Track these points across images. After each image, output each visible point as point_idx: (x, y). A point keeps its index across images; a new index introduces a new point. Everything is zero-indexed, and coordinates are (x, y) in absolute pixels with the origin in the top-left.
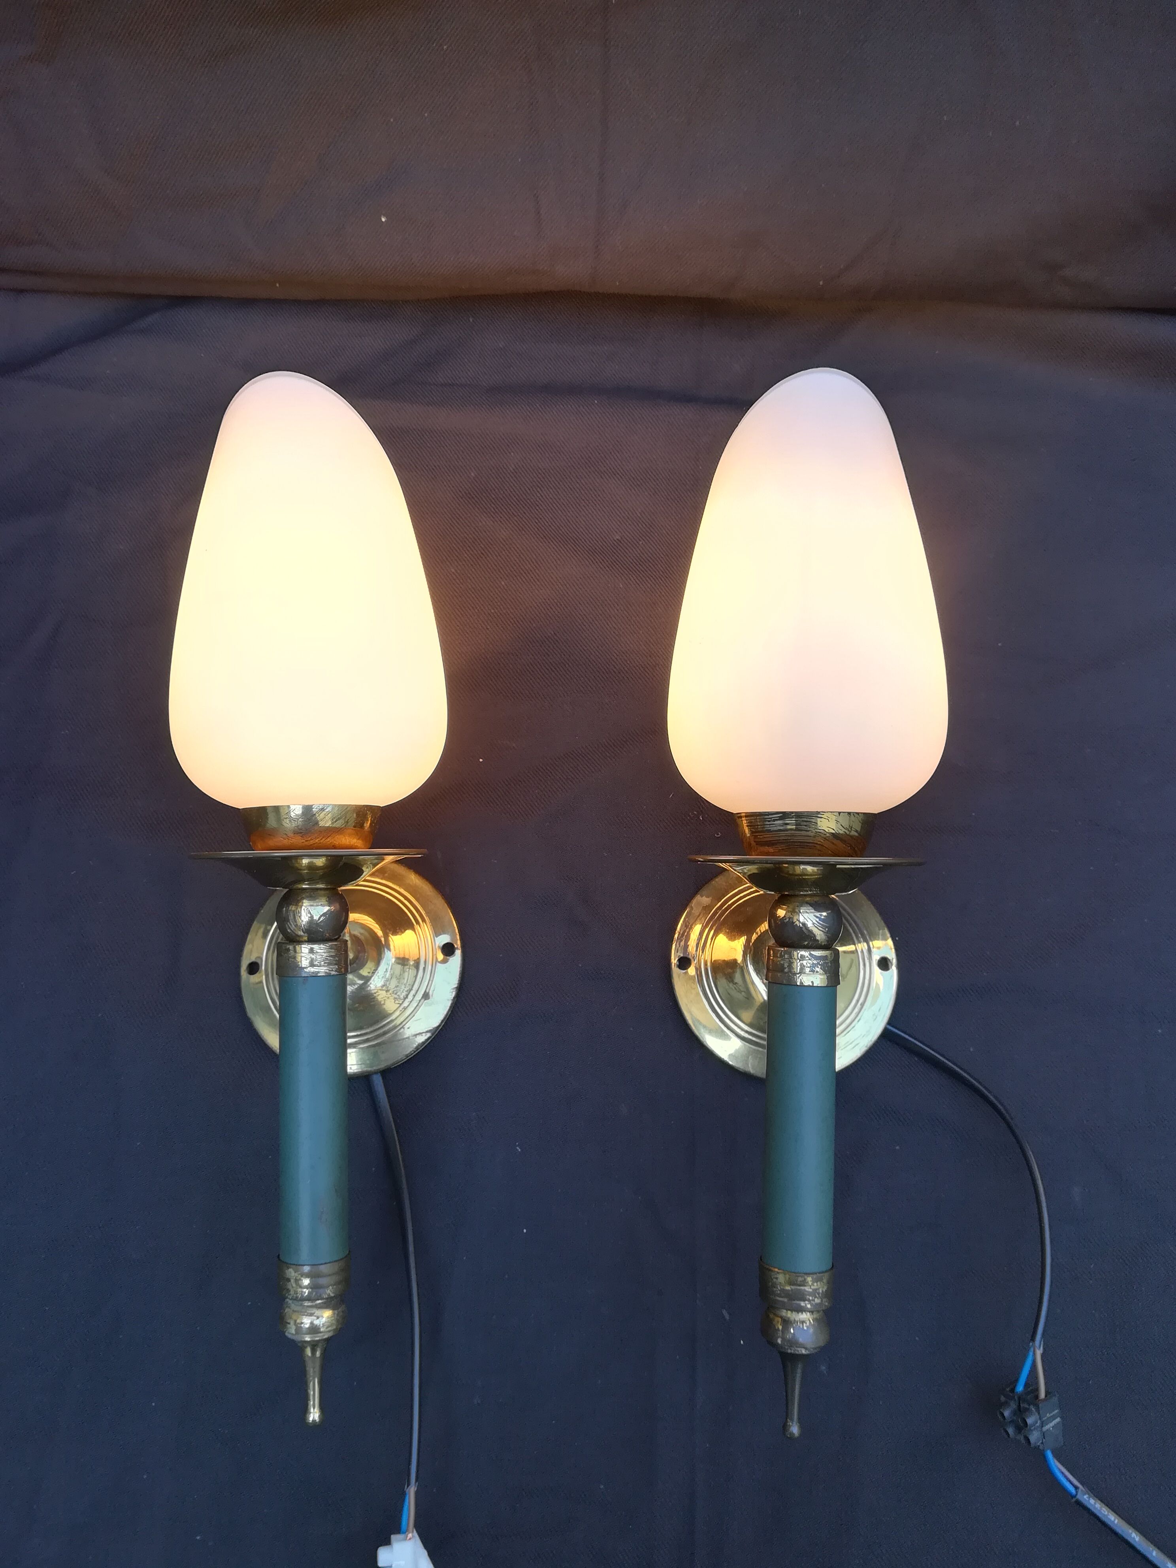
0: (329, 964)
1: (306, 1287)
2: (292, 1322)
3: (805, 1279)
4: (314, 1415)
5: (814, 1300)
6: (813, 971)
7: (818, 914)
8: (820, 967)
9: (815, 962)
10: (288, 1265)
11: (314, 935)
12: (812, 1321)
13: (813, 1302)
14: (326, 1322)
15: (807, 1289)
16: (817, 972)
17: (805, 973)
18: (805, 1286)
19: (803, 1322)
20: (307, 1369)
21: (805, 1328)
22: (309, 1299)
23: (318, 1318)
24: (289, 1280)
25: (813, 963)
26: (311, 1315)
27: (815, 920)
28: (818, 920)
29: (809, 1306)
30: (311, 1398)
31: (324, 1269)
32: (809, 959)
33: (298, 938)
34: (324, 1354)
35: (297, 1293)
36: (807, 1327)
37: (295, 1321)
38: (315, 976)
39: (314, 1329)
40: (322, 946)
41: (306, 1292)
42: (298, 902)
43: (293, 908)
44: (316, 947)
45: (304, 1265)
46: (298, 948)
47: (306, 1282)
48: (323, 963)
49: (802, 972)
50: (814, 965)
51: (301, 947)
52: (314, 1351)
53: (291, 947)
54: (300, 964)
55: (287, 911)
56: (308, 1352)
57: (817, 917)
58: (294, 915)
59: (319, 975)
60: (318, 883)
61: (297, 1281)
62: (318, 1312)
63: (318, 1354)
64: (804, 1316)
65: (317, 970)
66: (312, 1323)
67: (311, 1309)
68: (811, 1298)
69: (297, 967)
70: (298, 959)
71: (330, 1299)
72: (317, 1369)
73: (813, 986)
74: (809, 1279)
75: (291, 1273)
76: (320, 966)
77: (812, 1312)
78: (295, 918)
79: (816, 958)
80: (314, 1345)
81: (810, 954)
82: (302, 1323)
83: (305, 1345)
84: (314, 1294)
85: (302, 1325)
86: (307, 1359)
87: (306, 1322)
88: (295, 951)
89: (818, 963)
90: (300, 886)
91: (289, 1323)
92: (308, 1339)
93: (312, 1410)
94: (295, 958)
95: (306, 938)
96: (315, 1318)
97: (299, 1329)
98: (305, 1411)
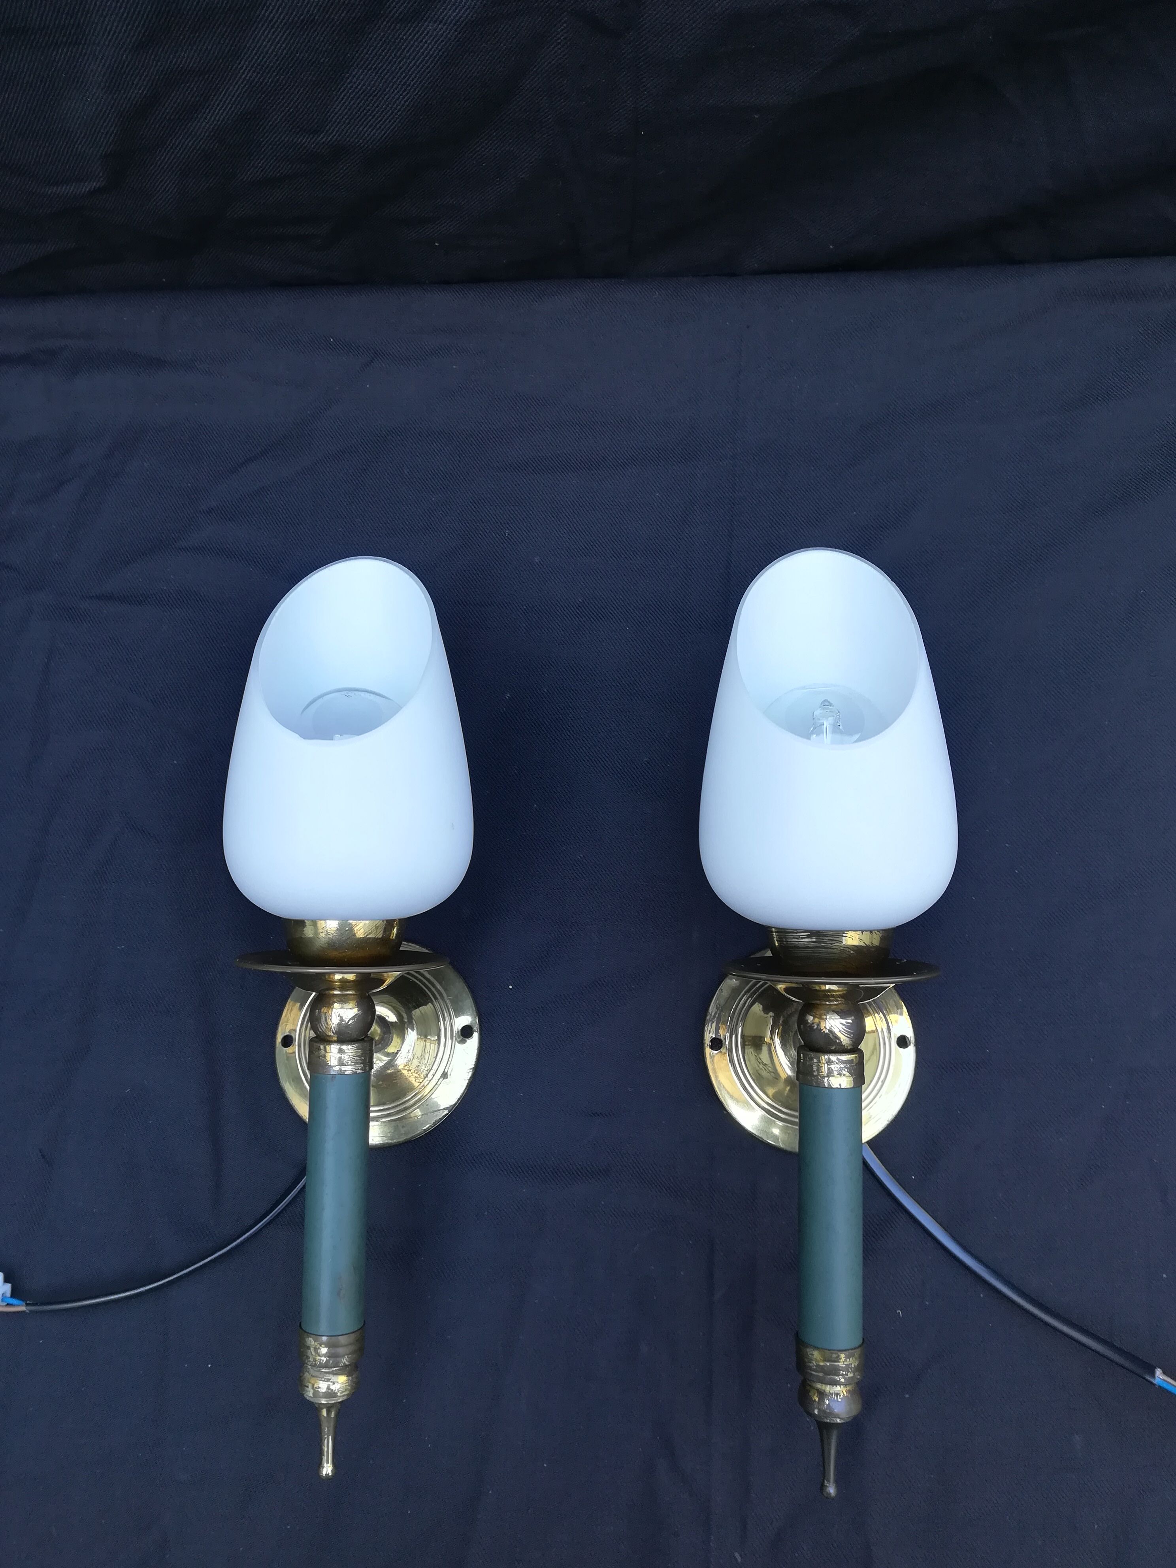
0: (356, 1063)
1: (325, 1356)
2: (310, 1386)
3: (839, 1356)
4: (327, 1469)
5: (847, 1375)
6: (840, 1074)
7: (843, 1021)
8: (846, 1070)
9: (842, 1066)
10: (310, 1334)
11: (344, 1037)
12: (845, 1393)
13: (847, 1377)
14: (340, 1388)
15: (841, 1364)
16: (844, 1075)
17: (833, 1076)
18: (839, 1362)
19: (837, 1394)
20: (323, 1428)
21: (840, 1400)
22: (326, 1366)
23: (334, 1383)
24: (309, 1348)
25: (840, 1067)
26: (328, 1380)
27: (841, 1027)
28: (844, 1027)
29: (843, 1380)
30: (325, 1454)
31: (343, 1340)
32: (837, 1064)
33: (328, 1038)
34: (337, 1415)
35: (316, 1361)
36: (841, 1399)
37: (313, 1385)
38: (341, 1074)
39: (330, 1394)
40: (349, 1047)
41: (324, 1359)
42: (330, 1005)
43: (324, 1010)
44: (344, 1047)
45: (323, 1336)
46: (328, 1047)
47: (324, 1350)
48: (350, 1062)
49: (830, 1073)
50: (841, 1069)
51: (331, 1047)
52: (329, 1412)
53: (322, 1047)
54: (329, 1062)
55: (320, 1012)
56: (324, 1412)
57: (843, 1024)
58: (326, 1018)
59: (346, 1073)
60: (347, 990)
61: (316, 1349)
62: (334, 1378)
63: (333, 1415)
64: (838, 1389)
65: (344, 1069)
66: (328, 1388)
67: (328, 1375)
68: (844, 1373)
69: (325, 1065)
70: (328, 1058)
71: (346, 1366)
72: (331, 1429)
73: (840, 1088)
74: (843, 1356)
75: (311, 1341)
76: (348, 1065)
77: (845, 1385)
78: (326, 1020)
79: (843, 1062)
80: (329, 1408)
81: (838, 1059)
82: (319, 1388)
83: (321, 1406)
84: (331, 1362)
85: (319, 1390)
86: (323, 1419)
87: (323, 1386)
88: (326, 1051)
89: (845, 1067)
90: (331, 992)
91: (308, 1387)
92: (324, 1401)
93: (325, 1465)
94: (325, 1056)
95: (335, 1039)
96: (331, 1384)
97: (316, 1393)
98: (320, 1465)
